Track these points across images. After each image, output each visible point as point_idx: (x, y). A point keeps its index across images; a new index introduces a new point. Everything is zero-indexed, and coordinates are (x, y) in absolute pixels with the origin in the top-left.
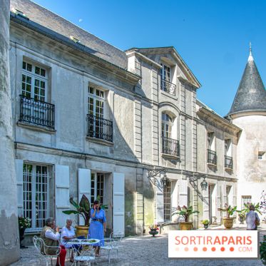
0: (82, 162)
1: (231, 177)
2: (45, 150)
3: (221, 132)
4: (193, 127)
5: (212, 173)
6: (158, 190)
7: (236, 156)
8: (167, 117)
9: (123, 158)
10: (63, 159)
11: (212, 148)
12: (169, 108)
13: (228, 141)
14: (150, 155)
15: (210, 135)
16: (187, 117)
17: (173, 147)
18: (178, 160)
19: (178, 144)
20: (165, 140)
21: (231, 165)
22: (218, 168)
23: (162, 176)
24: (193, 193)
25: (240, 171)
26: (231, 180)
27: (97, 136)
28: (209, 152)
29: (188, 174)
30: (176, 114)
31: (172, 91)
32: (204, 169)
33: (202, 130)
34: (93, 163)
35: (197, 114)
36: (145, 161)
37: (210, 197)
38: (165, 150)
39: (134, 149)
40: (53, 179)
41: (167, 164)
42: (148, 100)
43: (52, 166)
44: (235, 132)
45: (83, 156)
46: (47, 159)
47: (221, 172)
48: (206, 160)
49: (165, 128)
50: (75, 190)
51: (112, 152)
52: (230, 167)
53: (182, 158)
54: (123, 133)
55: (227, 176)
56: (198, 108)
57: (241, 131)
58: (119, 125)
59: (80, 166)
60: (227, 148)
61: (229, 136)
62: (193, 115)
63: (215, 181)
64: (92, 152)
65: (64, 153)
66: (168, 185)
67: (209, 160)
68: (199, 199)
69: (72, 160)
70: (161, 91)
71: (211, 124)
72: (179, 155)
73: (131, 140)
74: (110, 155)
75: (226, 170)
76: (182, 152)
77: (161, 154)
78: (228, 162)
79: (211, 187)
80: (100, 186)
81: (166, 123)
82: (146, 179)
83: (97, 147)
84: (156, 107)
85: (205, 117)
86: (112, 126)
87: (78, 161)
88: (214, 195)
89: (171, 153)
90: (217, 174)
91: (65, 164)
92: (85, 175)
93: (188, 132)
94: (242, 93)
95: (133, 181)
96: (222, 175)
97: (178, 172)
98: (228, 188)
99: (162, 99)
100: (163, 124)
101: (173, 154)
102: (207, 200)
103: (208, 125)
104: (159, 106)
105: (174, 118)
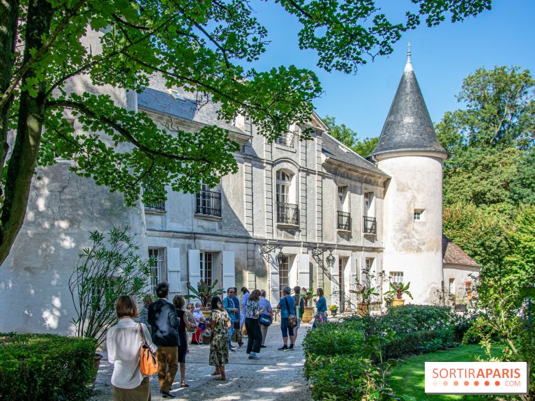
0: (191, 242)
1: (373, 245)
2: (157, 233)
3: (358, 184)
4: (316, 184)
5: (344, 242)
6: (271, 269)
7: (382, 215)
8: (283, 175)
9: (233, 233)
10: (174, 241)
11: (345, 208)
12: (285, 165)
13: (369, 196)
14: (263, 227)
15: (342, 190)
16: (308, 172)
17: (290, 213)
18: (298, 229)
19: (297, 210)
20: (281, 206)
21: (374, 229)
22: (353, 234)
23: (278, 251)
24: (317, 269)
25: (388, 237)
26: (374, 250)
27: (204, 212)
28: (340, 214)
29: (310, 246)
30: (295, 170)
31: (289, 143)
32: (332, 237)
33: (331, 186)
34: (202, 242)
35: (323, 166)
36: (257, 234)
37: (341, 274)
38: (281, 218)
39: (245, 221)
40: (165, 262)
41: (282, 236)
42: (260, 160)
43: (163, 249)
44: (380, 181)
45: (193, 236)
46: (159, 242)
47: (359, 239)
48: (335, 225)
49: (281, 190)
50: (185, 273)
51: (221, 227)
52: (371, 232)
53: (302, 226)
54: (232, 204)
55: (368, 244)
56: (324, 158)
57: (389, 179)
58: (228, 196)
59: (189, 247)
60: (367, 204)
61: (370, 188)
62: (317, 168)
63: (348, 253)
64: (200, 230)
65: (175, 234)
66: (284, 262)
67: (339, 226)
68: (326, 278)
69: (182, 241)
70: (275, 145)
71: (343, 176)
72: (298, 223)
73: (241, 211)
74: (218, 232)
75: (365, 236)
76: (302, 219)
77: (275, 224)
78: (369, 225)
79: (343, 261)
80: (209, 266)
81: (282, 183)
82: (258, 256)
83: (206, 224)
84: (269, 167)
85: (334, 169)
86: (220, 198)
87: (187, 242)
88: (348, 272)
89: (288, 221)
90: (352, 243)
91: (176, 246)
92: (194, 255)
93: (310, 192)
94: (393, 123)
95: (243, 260)
96: (360, 244)
97: (296, 244)
98: (369, 261)
99: (277, 155)
100: (278, 186)
101: (291, 223)
102: (337, 279)
103: (339, 178)
104: (273, 165)
105: (292, 175)
